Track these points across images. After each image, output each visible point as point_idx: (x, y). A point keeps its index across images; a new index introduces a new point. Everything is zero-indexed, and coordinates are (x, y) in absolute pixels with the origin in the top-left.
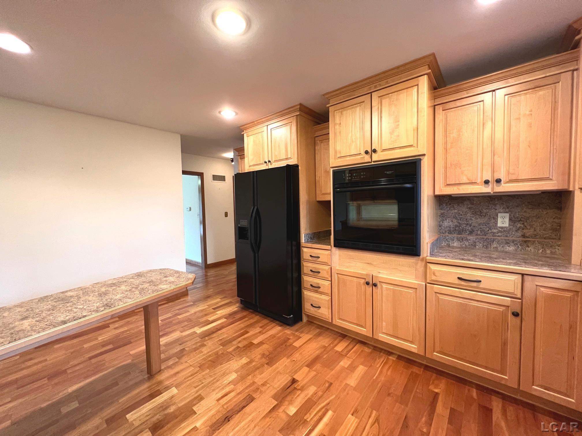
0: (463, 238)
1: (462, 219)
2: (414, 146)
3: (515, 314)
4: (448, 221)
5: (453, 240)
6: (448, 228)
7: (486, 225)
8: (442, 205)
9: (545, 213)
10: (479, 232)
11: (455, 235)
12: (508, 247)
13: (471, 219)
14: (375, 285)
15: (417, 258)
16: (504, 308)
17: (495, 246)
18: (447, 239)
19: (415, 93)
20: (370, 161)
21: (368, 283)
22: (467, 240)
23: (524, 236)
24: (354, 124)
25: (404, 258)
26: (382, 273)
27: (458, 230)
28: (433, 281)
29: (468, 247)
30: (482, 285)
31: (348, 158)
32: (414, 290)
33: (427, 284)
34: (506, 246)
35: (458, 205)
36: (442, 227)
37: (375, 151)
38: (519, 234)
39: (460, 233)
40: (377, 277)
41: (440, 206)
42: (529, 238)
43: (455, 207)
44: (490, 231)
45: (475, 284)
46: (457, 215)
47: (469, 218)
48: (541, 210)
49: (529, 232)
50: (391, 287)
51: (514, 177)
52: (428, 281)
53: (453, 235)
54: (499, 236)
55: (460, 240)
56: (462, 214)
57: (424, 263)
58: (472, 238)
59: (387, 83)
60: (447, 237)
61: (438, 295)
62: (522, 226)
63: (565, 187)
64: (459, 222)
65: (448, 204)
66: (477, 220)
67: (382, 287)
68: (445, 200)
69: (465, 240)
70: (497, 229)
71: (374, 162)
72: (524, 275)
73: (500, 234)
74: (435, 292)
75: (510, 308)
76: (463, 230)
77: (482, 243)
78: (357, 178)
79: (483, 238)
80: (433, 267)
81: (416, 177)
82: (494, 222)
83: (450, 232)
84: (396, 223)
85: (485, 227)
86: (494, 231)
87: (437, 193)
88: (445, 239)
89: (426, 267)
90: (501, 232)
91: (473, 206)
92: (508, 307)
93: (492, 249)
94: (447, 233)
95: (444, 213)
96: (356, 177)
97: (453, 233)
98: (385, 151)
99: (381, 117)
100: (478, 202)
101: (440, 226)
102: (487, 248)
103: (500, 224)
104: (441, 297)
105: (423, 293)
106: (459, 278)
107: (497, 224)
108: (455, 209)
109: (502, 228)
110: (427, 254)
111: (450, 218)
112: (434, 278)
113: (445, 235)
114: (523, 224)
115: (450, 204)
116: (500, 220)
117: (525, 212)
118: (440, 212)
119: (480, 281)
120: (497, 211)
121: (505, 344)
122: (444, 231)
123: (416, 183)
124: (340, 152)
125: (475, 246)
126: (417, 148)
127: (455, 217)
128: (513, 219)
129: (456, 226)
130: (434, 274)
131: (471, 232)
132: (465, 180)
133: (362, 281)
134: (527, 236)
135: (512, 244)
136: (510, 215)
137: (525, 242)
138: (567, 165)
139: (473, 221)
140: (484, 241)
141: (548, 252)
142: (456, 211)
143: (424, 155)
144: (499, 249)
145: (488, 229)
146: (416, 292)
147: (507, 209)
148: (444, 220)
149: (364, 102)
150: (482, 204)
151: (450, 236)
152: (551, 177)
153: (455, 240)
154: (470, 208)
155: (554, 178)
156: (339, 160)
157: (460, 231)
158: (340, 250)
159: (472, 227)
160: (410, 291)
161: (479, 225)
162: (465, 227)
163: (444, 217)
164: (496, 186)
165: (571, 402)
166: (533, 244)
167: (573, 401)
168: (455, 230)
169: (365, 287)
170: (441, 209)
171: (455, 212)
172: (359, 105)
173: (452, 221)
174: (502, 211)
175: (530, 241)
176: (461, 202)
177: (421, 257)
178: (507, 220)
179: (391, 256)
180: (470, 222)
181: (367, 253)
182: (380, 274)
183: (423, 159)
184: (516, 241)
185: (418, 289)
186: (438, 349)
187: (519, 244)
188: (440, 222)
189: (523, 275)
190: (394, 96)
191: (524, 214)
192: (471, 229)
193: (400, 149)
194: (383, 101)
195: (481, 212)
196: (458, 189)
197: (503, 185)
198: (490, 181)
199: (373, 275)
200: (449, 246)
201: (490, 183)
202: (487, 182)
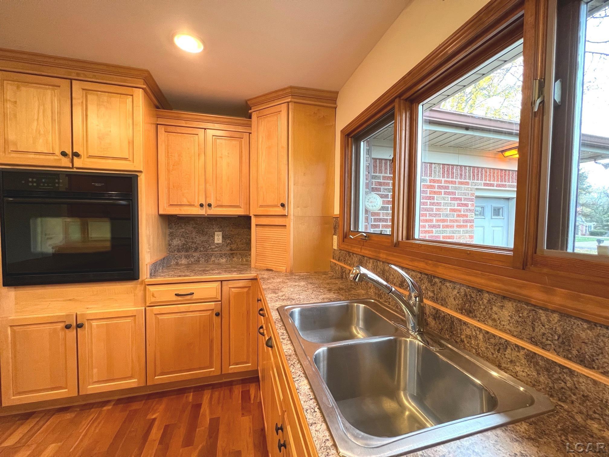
0: (189, 256)
1: (188, 238)
2: (130, 160)
3: (217, 315)
4: (176, 239)
5: (181, 258)
6: (177, 247)
7: (207, 242)
8: (171, 224)
9: (242, 231)
10: (202, 249)
11: (183, 253)
12: (221, 260)
13: (196, 237)
14: (80, 326)
15: (135, 282)
16: (211, 312)
17: (213, 260)
18: (176, 258)
19: (130, 103)
20: (71, 166)
21: (68, 327)
22: (193, 256)
23: (231, 250)
24: (41, 111)
25: (121, 285)
26: (91, 308)
27: (185, 248)
28: (152, 303)
29: (194, 263)
30: (194, 297)
31: (32, 156)
32: (132, 318)
33: (147, 308)
34: (220, 259)
35: (185, 225)
36: (172, 246)
37: (77, 155)
38: (228, 248)
39: (187, 251)
40: (83, 315)
41: (169, 225)
42: (234, 251)
43: (183, 226)
44: (210, 247)
45: (189, 297)
46: (184, 234)
47: (194, 236)
48: (240, 229)
49: (234, 246)
50: (104, 322)
51: (220, 203)
52: (148, 304)
53: (181, 254)
54: (216, 251)
55: (187, 257)
56: (189, 233)
57: (143, 286)
58: (196, 254)
59: (94, 76)
60: (176, 256)
61: (158, 316)
62: (230, 242)
63: (248, 214)
64: (186, 241)
65: (176, 223)
66: (201, 238)
67: (91, 326)
68: (173, 219)
69: (191, 257)
70: (214, 245)
71: (77, 168)
72: (223, 282)
73: (216, 249)
74: (155, 314)
75: (214, 310)
76: (189, 247)
77: (204, 258)
78: (48, 186)
79: (205, 254)
80: (152, 289)
81: (132, 194)
82: (212, 240)
83: (179, 251)
84: (108, 244)
85: (206, 244)
86: (213, 247)
87: (161, 212)
88: (174, 258)
89: (145, 289)
90: (217, 247)
91: (197, 226)
92: (213, 309)
93: (211, 262)
94: (176, 252)
95: (173, 232)
96: (46, 185)
97: (181, 251)
98: (91, 158)
99: (87, 115)
100: (201, 222)
101: (169, 245)
102: (208, 262)
103: (216, 242)
104: (160, 317)
105: (143, 318)
106: (176, 295)
107: (214, 241)
108: (182, 229)
109: (218, 244)
110: (147, 275)
111: (178, 236)
112: (153, 300)
113: (174, 253)
114: (230, 240)
115: (178, 224)
116: (216, 237)
117: (231, 231)
118: (168, 231)
119: (193, 293)
120: (214, 230)
121: (212, 341)
122: (173, 250)
123: (131, 200)
124: (15, 144)
125: (199, 261)
126: (133, 162)
127: (182, 236)
128: (225, 237)
129: (184, 244)
130: (153, 296)
131: (196, 250)
132: (185, 202)
133: (62, 325)
134: (233, 249)
135: (224, 257)
136: (222, 234)
137: (232, 254)
138: (248, 197)
139: (197, 239)
140: (205, 256)
141: (244, 260)
142: (183, 230)
143: (141, 172)
144: (216, 261)
145: (208, 246)
146: (135, 320)
147: (221, 229)
148: (173, 239)
149: (59, 86)
150: (203, 224)
151: (179, 254)
152: (240, 206)
153: (183, 258)
154: (194, 228)
155: (242, 207)
156: (14, 155)
157: (187, 249)
158: (17, 289)
159: (196, 244)
160: (129, 320)
161: (202, 242)
162: (191, 245)
163: (173, 236)
164: (209, 209)
165: (249, 366)
166: (236, 255)
167: (250, 364)
168: (183, 248)
169: (65, 332)
170: (170, 228)
171: (182, 232)
172: (50, 87)
173: (180, 240)
174: (217, 230)
175: (234, 253)
176: (187, 222)
177: (140, 280)
178: (221, 237)
179: (104, 285)
180: (195, 240)
181: (69, 287)
182: (88, 310)
183: (141, 175)
184: (226, 254)
185: (137, 316)
186: (159, 371)
187: (228, 256)
188: (169, 241)
189: (221, 281)
190: (105, 97)
191: (231, 232)
192: (196, 247)
193: (113, 159)
194: (90, 97)
195: (203, 231)
196: (180, 209)
197: (213, 209)
198: (204, 204)
199: (78, 313)
200: (177, 264)
201: (204, 206)
202: (202, 205)
